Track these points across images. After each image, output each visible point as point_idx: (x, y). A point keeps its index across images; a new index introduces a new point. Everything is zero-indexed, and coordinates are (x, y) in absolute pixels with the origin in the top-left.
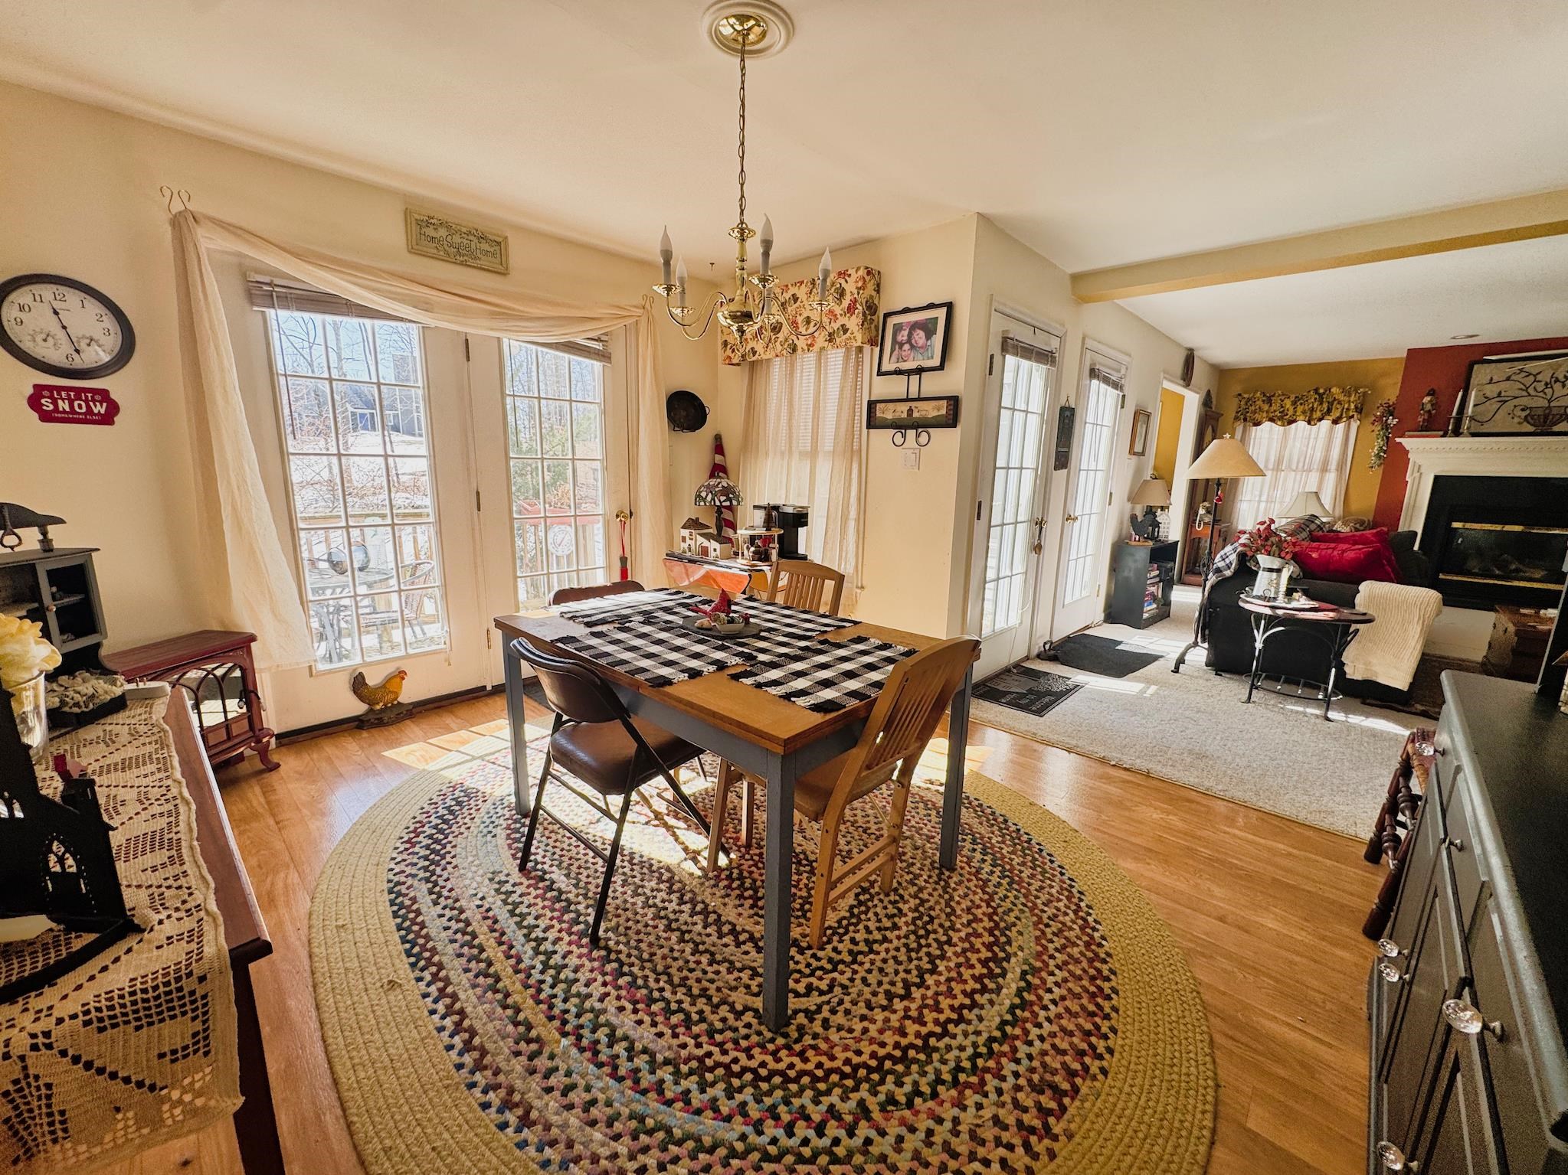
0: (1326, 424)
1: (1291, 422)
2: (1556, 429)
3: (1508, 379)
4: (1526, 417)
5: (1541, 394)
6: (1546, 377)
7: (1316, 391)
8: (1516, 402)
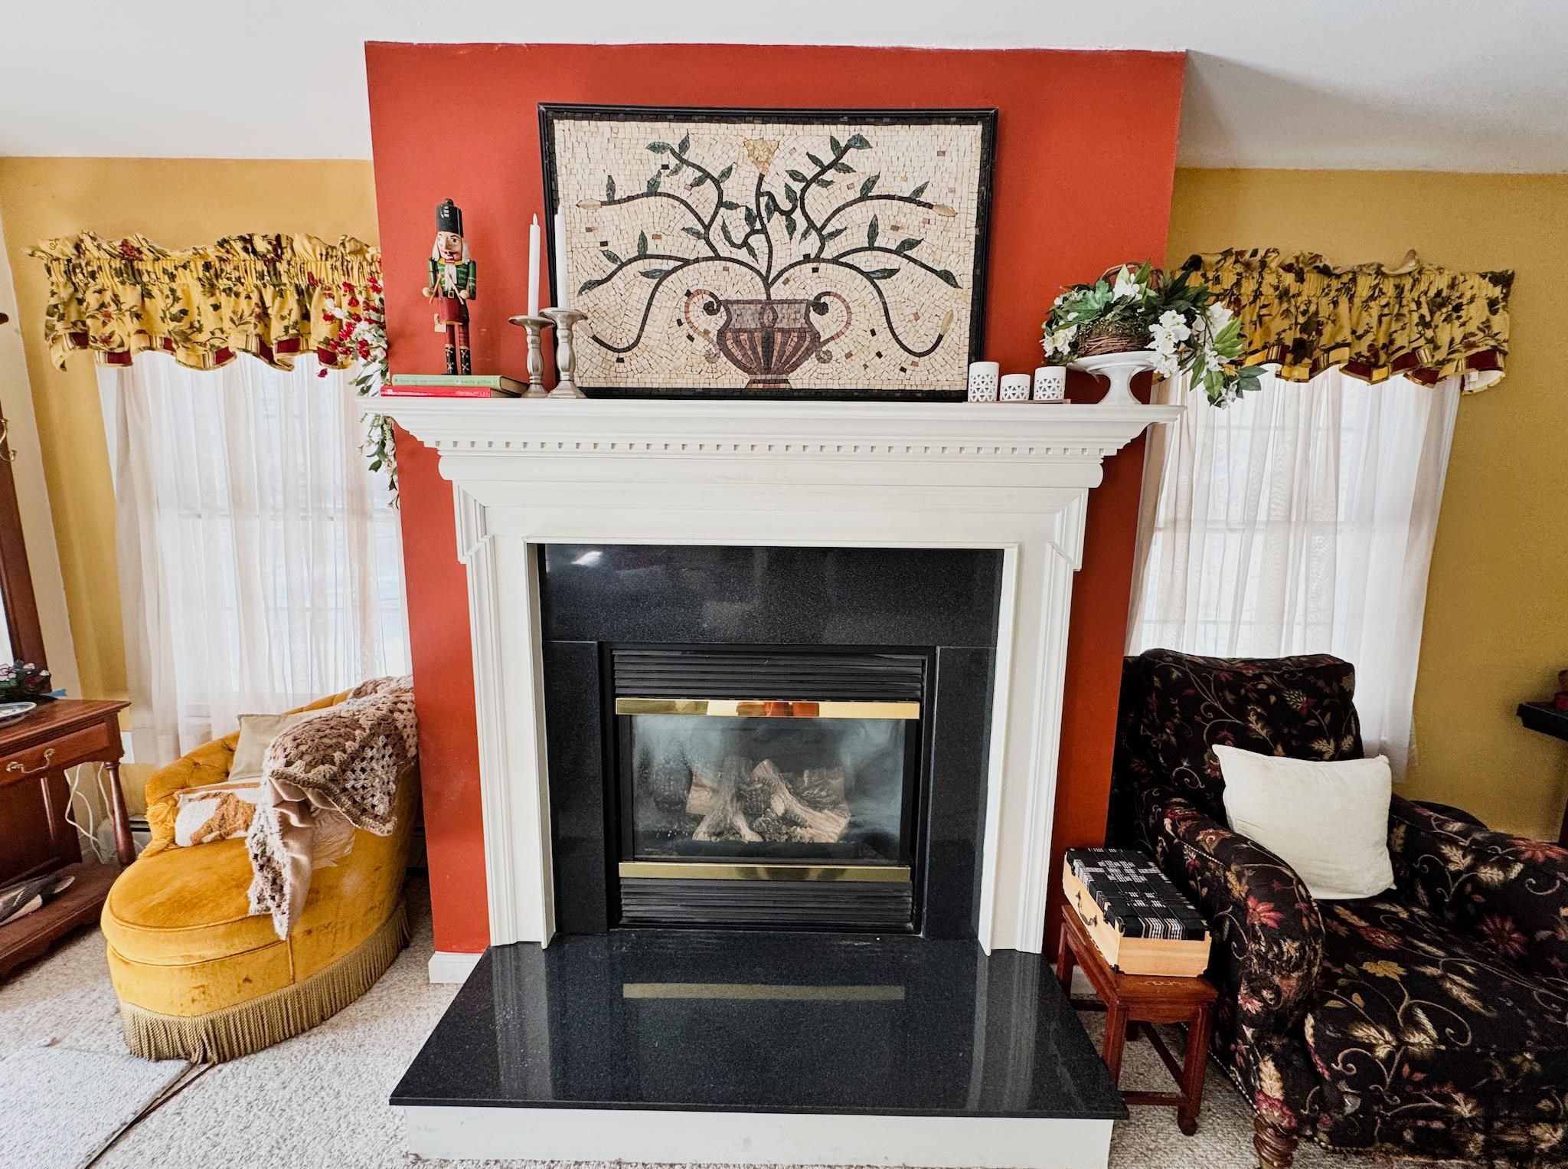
0: (306, 362)
1: (223, 356)
2: (798, 380)
3: (653, 190)
4: (721, 333)
5: (743, 254)
6: (743, 189)
7: (247, 241)
8: (688, 278)
